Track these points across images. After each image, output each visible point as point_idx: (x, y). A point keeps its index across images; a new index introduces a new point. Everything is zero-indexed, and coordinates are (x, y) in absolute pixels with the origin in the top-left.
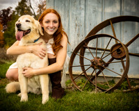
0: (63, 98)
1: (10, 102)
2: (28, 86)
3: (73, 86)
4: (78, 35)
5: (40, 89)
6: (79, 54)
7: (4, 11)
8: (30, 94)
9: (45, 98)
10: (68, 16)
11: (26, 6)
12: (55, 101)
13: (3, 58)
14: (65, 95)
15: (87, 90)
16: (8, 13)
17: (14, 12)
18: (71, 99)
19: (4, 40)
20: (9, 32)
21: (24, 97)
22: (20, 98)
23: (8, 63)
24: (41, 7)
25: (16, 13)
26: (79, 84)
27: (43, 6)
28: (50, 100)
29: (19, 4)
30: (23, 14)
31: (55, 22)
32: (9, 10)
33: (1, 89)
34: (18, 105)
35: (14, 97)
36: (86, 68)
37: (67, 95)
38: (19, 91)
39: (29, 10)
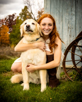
0: (58, 87)
1: (14, 90)
3: (66, 77)
4: (70, 36)
6: (71, 51)
7: (10, 16)
8: (31, 84)
9: (44, 87)
10: (62, 20)
11: (28, 12)
12: (52, 89)
13: (9, 55)
15: (78, 80)
16: (13, 18)
17: (18, 17)
18: (64, 87)
19: (10, 40)
20: (14, 34)
22: (23, 87)
23: (13, 59)
24: (40, 13)
25: (20, 18)
26: (71, 76)
27: (42, 12)
28: (47, 88)
29: (23, 10)
30: (25, 18)
31: (50, 25)
32: (14, 15)
33: (7, 80)
34: (21, 94)
35: (18, 87)
36: (76, 62)
38: (22, 82)
39: (31, 16)
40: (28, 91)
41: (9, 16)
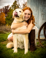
0: (35, 51)
1: (8, 53)
2: (18, 44)
3: (40, 45)
5: (23, 46)
6: (43, 29)
8: (18, 49)
11: (17, 5)
12: (31, 52)
13: (5, 31)
14: (36, 49)
16: (8, 8)
18: (39, 52)
19: (5, 22)
20: (8, 18)
21: (15, 50)
22: (13, 51)
23: (7, 33)
24: (24, 5)
25: (12, 8)
26: (43, 44)
28: (28, 52)
29: (14, 3)
32: (8, 6)
34: (12, 55)
35: (10, 51)
37: (37, 50)
38: (13, 48)
40: (17, 54)
41: (5, 7)
